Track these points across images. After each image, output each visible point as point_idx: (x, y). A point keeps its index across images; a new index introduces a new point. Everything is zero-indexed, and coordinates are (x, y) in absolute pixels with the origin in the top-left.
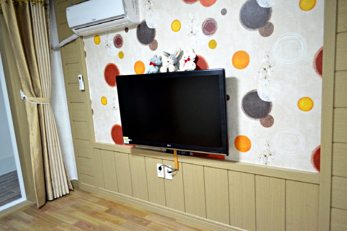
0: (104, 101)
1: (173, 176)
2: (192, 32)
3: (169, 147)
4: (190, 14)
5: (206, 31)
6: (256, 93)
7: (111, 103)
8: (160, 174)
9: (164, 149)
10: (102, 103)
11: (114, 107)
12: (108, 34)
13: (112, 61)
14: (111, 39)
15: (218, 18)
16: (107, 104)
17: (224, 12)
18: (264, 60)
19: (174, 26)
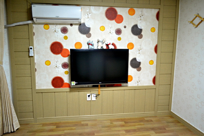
0: (48, 63)
1: (96, 98)
2: (110, 32)
3: (100, 83)
4: (110, 25)
6: (136, 59)
7: (54, 64)
8: (89, 99)
10: (46, 64)
11: (56, 67)
12: (57, 25)
13: (58, 41)
14: (59, 28)
15: (123, 29)
16: (50, 65)
17: (125, 27)
18: (139, 47)
19: (101, 28)
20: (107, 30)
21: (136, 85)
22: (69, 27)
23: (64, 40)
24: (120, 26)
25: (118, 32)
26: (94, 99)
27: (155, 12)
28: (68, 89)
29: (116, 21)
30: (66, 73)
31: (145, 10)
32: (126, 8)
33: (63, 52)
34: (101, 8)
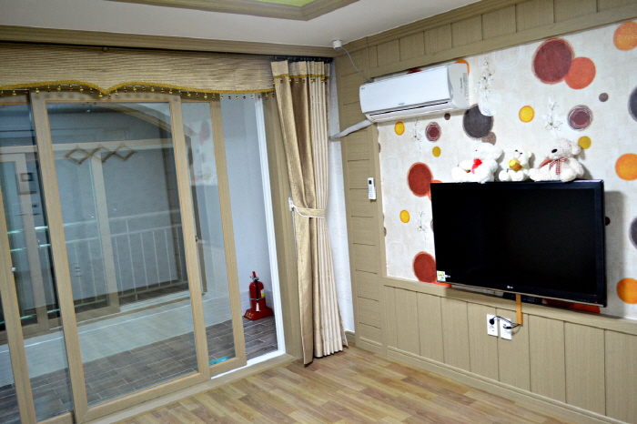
0: (405, 216)
1: (513, 334)
2: (551, 124)
3: (509, 290)
4: (550, 100)
5: (574, 124)
7: (416, 221)
8: (492, 330)
9: (500, 292)
10: (401, 219)
11: (421, 227)
12: (417, 120)
13: (422, 160)
14: (422, 127)
15: (595, 106)
16: (409, 222)
17: (604, 98)
19: (523, 114)
20: (542, 116)
22: (441, 122)
24: (585, 97)
25: (580, 118)
26: (505, 333)
29: (568, 83)
32: (603, 30)
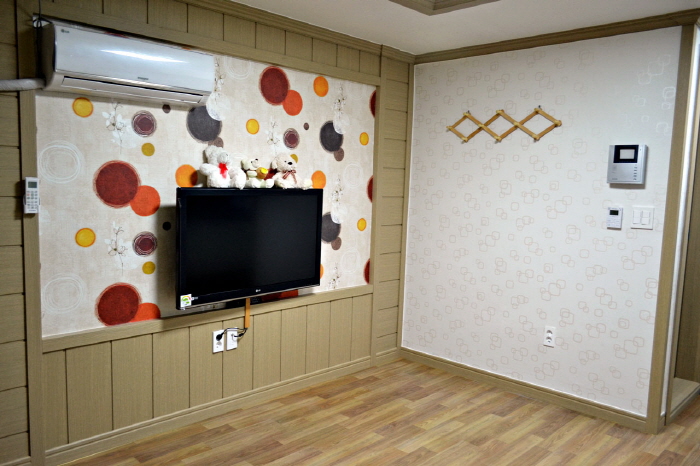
0: (85, 237)
1: (238, 341)
2: (272, 140)
3: (259, 293)
6: (330, 215)
7: (107, 242)
8: (218, 347)
10: (77, 242)
11: (115, 250)
12: (119, 103)
13: (123, 158)
14: (125, 115)
15: (301, 131)
16: (95, 244)
17: (306, 127)
18: (337, 183)
19: (250, 126)
20: (265, 131)
21: (331, 289)
22: (157, 113)
23: (145, 158)
24: (295, 123)
25: (291, 139)
26: (232, 344)
27: (367, 92)
28: (156, 325)
29: (285, 108)
30: (147, 268)
31: (348, 85)
32: (308, 75)
33: (138, 197)
34: (251, 64)
